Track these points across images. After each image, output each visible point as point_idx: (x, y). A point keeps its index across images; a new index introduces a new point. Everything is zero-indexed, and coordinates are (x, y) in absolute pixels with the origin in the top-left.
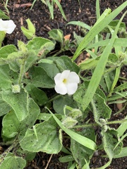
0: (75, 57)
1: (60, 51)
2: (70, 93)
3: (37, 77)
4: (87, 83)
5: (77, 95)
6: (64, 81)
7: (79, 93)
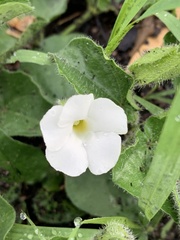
0: (115, 40)
1: (86, 16)
2: (99, 170)
3: (16, 100)
4: (159, 124)
5: (127, 167)
6: (79, 126)
7: (132, 159)
